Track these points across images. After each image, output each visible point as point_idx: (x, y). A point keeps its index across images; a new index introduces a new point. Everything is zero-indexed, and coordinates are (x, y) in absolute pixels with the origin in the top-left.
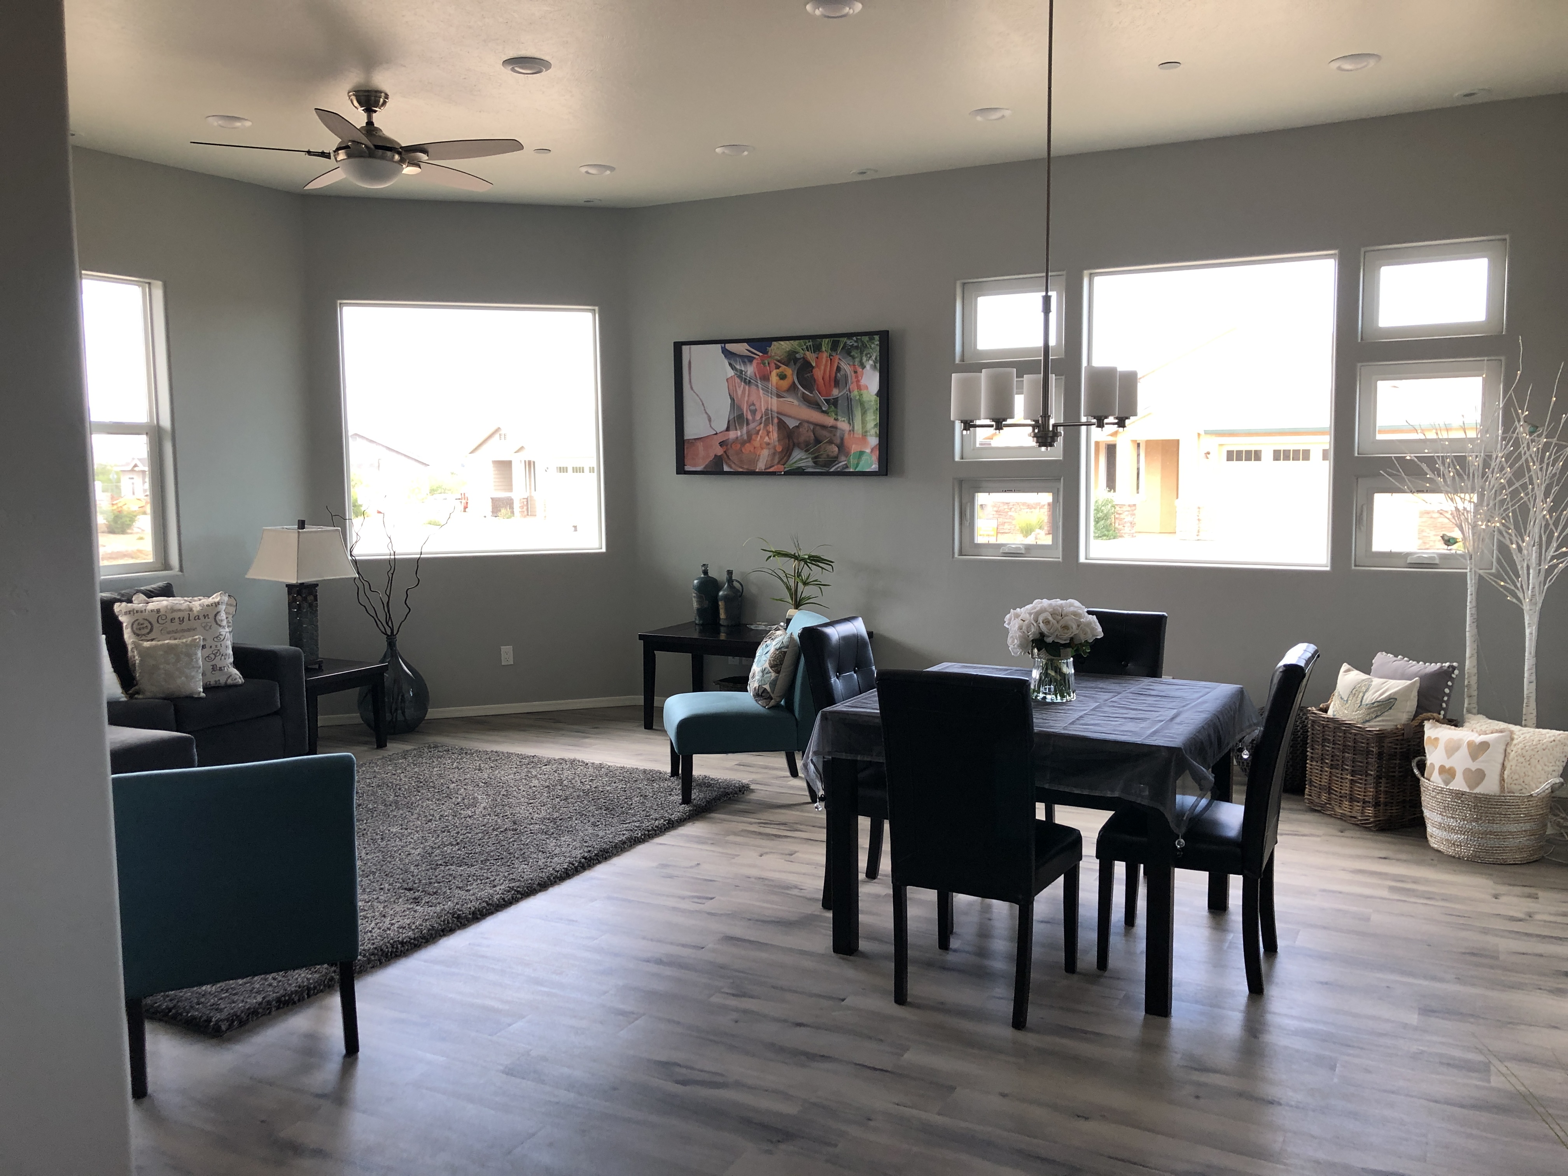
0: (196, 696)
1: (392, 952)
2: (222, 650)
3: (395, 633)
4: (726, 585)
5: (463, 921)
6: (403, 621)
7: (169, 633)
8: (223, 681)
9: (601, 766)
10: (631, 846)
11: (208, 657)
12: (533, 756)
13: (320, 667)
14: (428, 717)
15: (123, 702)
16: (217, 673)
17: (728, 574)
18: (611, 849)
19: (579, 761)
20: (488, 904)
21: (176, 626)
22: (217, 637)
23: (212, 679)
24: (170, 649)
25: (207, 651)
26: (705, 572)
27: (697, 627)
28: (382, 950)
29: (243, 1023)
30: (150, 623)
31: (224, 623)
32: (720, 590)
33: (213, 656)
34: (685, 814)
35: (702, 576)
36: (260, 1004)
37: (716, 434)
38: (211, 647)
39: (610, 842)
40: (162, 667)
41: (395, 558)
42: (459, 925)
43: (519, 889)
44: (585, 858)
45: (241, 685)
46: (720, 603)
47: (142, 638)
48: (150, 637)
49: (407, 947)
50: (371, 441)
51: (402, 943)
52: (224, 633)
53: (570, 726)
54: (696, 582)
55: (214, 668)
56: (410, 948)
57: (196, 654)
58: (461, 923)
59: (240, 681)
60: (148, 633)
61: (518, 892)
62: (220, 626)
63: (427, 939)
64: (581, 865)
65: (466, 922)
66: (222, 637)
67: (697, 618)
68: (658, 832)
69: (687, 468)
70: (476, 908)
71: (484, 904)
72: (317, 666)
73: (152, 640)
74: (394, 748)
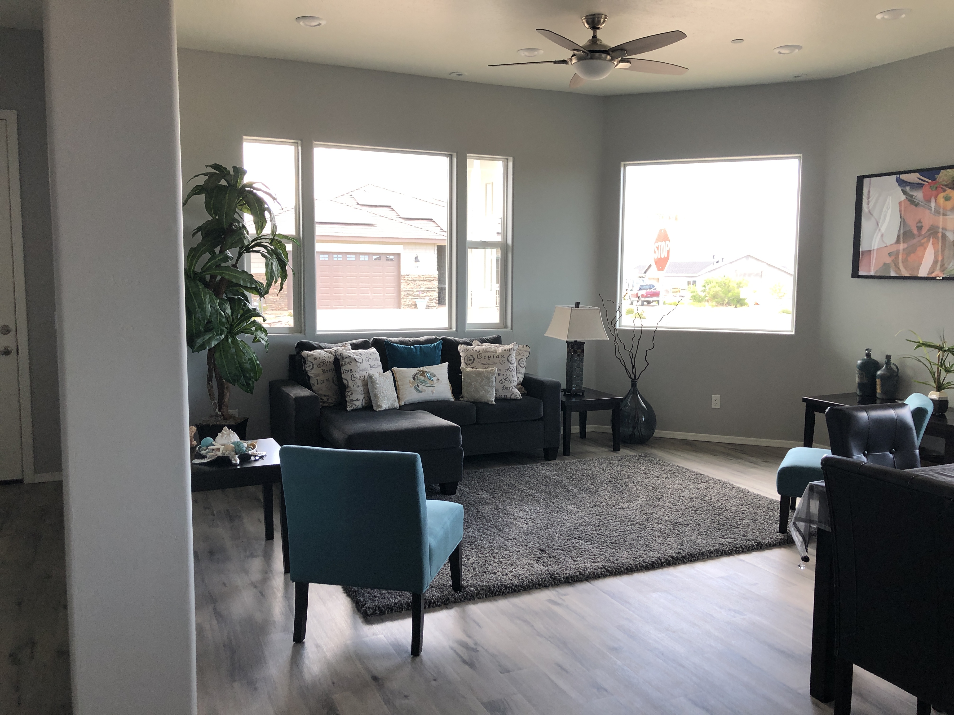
0: (490, 403)
1: (497, 591)
2: (510, 378)
3: (637, 378)
4: (884, 366)
5: (556, 582)
6: (643, 371)
7: (482, 364)
8: (508, 396)
9: (742, 491)
10: (717, 556)
11: (501, 380)
12: (701, 475)
13: (583, 394)
14: (654, 435)
15: (452, 401)
16: (505, 390)
17: (886, 358)
18: (697, 555)
19: (730, 484)
20: (580, 574)
21: (486, 361)
22: (507, 369)
23: (502, 394)
24: (479, 374)
25: (501, 377)
26: (868, 355)
27: (858, 397)
28: (490, 588)
29: (382, 613)
30: (473, 357)
31: (513, 361)
32: (878, 370)
33: (504, 381)
34: (776, 541)
35: (865, 358)
36: (396, 604)
37: (887, 246)
38: (503, 375)
39: (699, 550)
40: (473, 383)
41: (642, 330)
42: (553, 584)
43: (609, 569)
44: (672, 557)
45: (520, 400)
46: (877, 380)
47: (468, 366)
48: (472, 366)
49: (508, 590)
50: (758, 260)
51: (506, 587)
52: (512, 368)
53: (750, 458)
54: (859, 362)
55: (504, 387)
56: (510, 591)
57: (492, 378)
58: (555, 583)
59: (519, 397)
60: (471, 364)
61: (607, 570)
62: (510, 363)
63: (526, 588)
64: (668, 562)
65: (559, 583)
66: (511, 370)
67: (858, 391)
68: (745, 550)
69: (861, 273)
70: (570, 575)
71: (578, 574)
72: (581, 394)
73: (473, 368)
74: (624, 452)
